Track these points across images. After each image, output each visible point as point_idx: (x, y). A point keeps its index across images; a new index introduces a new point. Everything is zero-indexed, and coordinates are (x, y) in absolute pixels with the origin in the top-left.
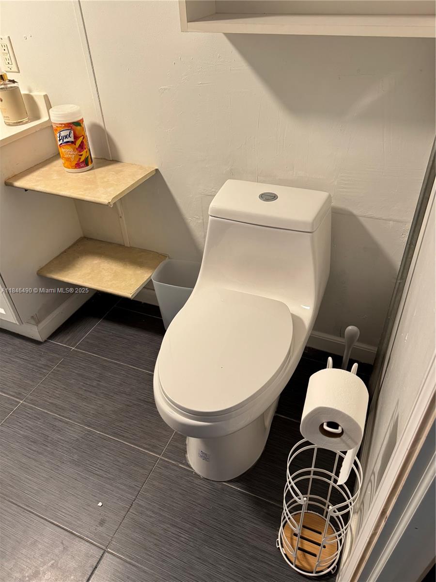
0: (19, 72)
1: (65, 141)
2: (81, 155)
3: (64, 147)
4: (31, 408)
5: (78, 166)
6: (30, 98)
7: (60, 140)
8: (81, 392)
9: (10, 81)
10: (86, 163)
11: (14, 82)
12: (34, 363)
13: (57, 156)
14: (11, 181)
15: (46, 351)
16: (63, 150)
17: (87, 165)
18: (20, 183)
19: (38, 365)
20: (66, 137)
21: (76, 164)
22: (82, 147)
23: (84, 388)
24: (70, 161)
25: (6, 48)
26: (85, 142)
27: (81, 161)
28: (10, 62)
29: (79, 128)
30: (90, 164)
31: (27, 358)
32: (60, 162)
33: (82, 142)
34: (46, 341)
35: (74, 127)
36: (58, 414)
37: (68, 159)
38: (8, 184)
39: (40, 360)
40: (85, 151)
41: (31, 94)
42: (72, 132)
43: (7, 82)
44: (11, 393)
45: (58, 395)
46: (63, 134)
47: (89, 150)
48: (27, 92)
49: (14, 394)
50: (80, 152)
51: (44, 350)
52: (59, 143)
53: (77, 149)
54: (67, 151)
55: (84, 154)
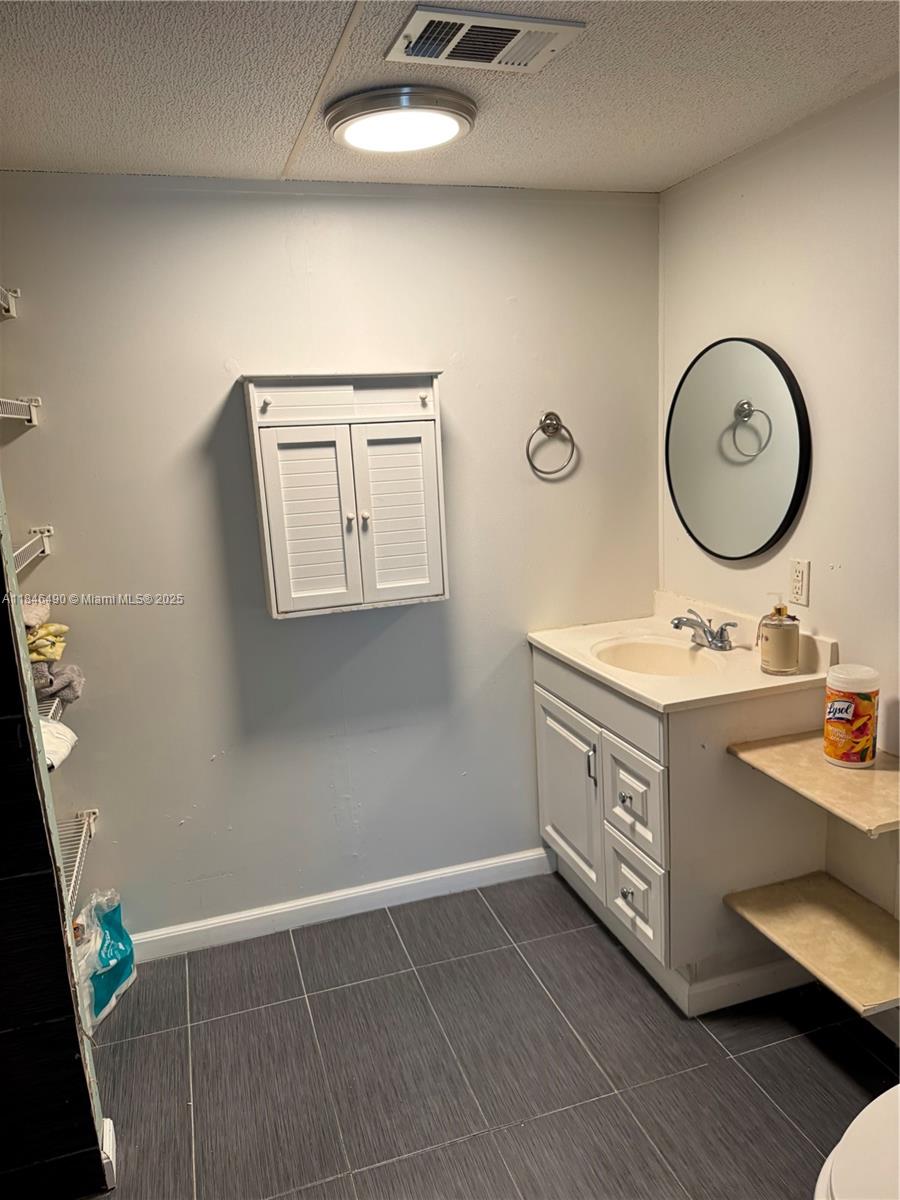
0: (808, 606)
1: (837, 715)
2: (858, 743)
3: (834, 724)
4: (626, 1112)
5: (846, 757)
6: (811, 643)
7: (830, 712)
8: (711, 1137)
9: (789, 617)
10: (862, 756)
11: (794, 618)
12: (660, 1043)
13: (818, 732)
14: (735, 749)
15: (687, 1035)
16: (830, 728)
17: (863, 759)
18: (747, 756)
19: (665, 1050)
20: (841, 711)
21: (844, 754)
22: (862, 731)
23: (720, 1136)
24: (836, 747)
25: (800, 575)
26: (869, 725)
27: (854, 751)
28: (800, 592)
29: (866, 702)
30: (868, 758)
31: (654, 1029)
32: (818, 745)
33: (865, 725)
34: (693, 1019)
35: (858, 700)
36: (659, 1149)
37: (833, 744)
38: (731, 752)
39: (672, 1044)
40: (866, 738)
41: (815, 637)
42: (853, 706)
43: (784, 618)
44: (608, 1069)
45: (673, 1119)
46: (837, 705)
47: (875, 739)
48: (808, 633)
49: (611, 1072)
50: (856, 737)
51: (683, 1032)
52: (828, 717)
53: (853, 732)
54: (835, 731)
55: (863, 743)
